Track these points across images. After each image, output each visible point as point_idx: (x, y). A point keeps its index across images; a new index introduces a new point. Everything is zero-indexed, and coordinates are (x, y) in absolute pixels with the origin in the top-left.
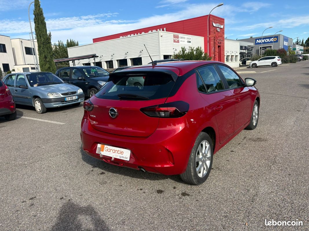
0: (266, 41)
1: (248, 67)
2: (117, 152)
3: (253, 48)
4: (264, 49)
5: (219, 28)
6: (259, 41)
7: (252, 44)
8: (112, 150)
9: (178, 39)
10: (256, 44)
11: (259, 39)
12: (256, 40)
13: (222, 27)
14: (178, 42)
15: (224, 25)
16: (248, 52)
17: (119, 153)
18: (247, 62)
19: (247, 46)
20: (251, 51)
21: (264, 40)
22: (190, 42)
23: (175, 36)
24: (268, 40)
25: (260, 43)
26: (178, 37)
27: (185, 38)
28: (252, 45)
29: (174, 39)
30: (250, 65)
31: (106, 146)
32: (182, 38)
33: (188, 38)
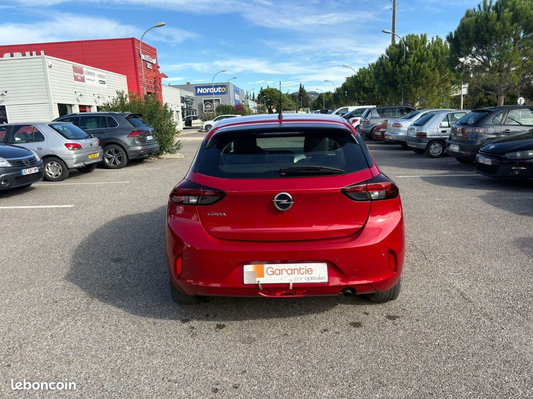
0: (210, 92)
1: (200, 130)
2: (299, 272)
3: (193, 100)
4: (209, 104)
5: (150, 63)
6: (202, 91)
7: (191, 94)
8: (284, 271)
9: (82, 76)
10: (197, 94)
11: (200, 87)
12: (197, 88)
13: (154, 61)
14: (83, 80)
15: (157, 60)
16: (187, 107)
17: (302, 272)
18: (193, 122)
19: (185, 97)
20: (191, 106)
21: (208, 89)
22: (103, 82)
23: (75, 70)
24: (213, 90)
25: (203, 94)
26: (81, 72)
27: (94, 75)
28: (191, 96)
29: (75, 74)
30: (202, 127)
31: (266, 266)
32: (89, 73)
33: (100, 76)
